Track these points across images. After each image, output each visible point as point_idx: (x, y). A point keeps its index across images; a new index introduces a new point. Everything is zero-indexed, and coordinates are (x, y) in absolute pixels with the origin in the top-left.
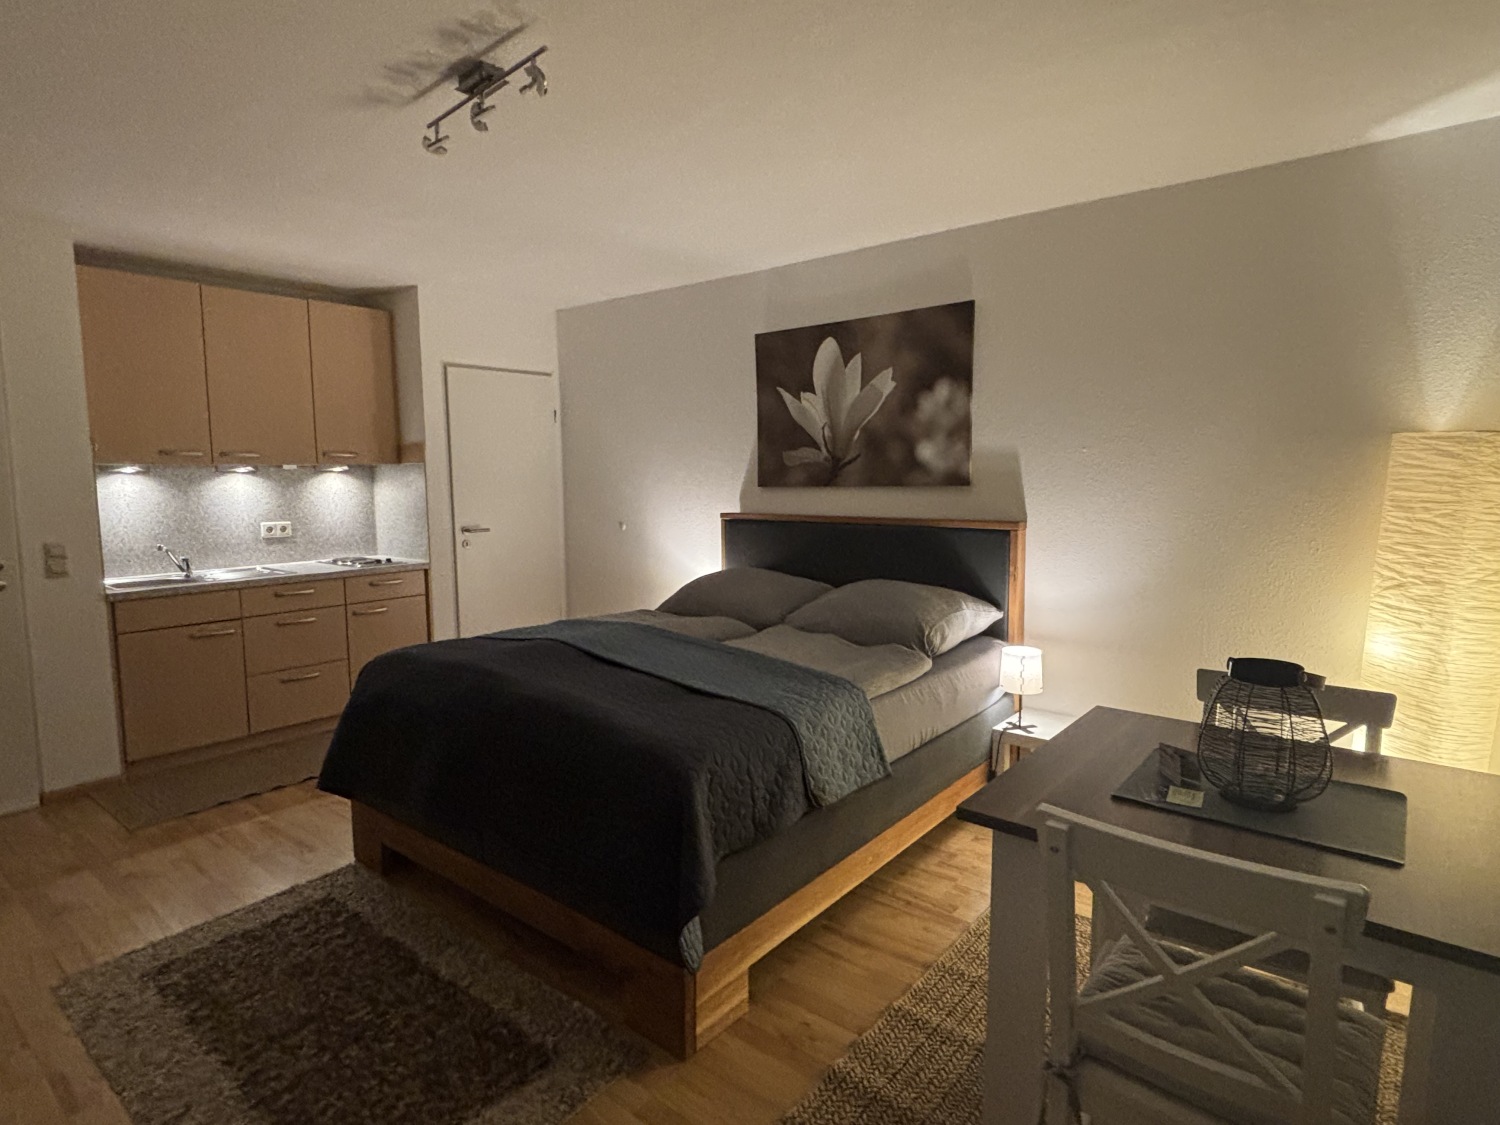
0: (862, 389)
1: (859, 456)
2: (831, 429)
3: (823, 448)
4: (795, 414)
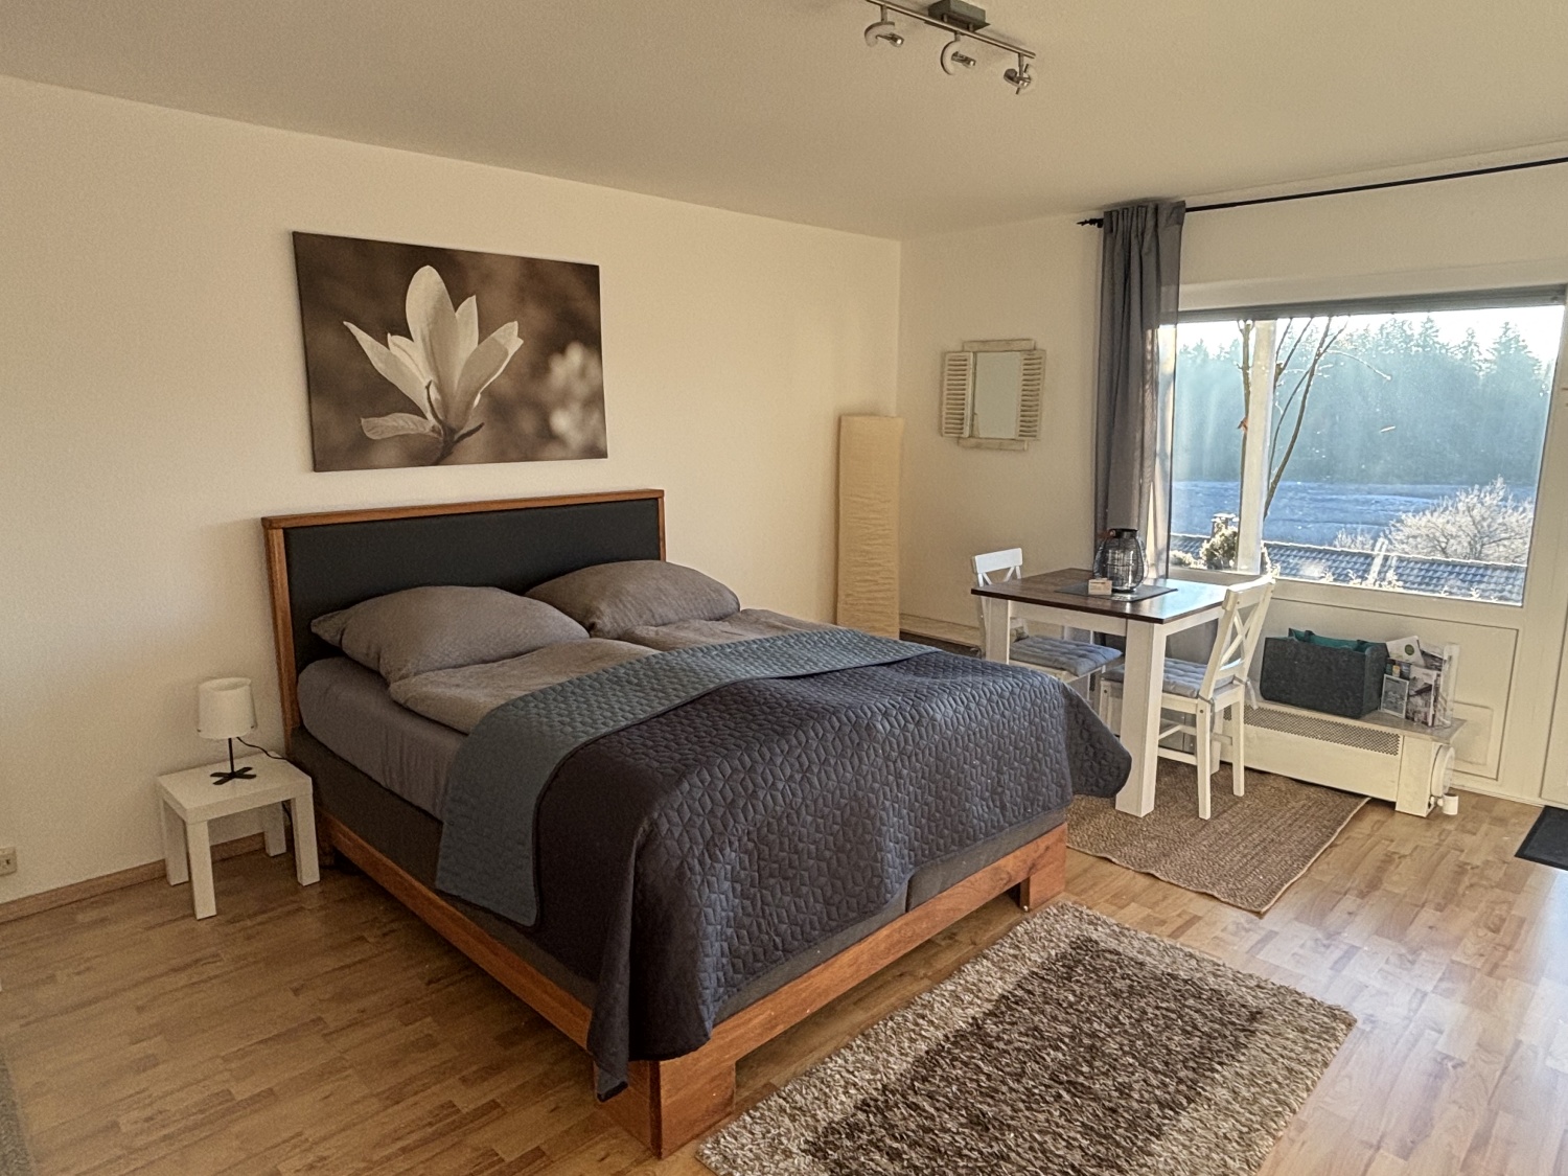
0: (479, 343)
1: (481, 426)
2: (440, 389)
3: (429, 415)
4: (379, 366)
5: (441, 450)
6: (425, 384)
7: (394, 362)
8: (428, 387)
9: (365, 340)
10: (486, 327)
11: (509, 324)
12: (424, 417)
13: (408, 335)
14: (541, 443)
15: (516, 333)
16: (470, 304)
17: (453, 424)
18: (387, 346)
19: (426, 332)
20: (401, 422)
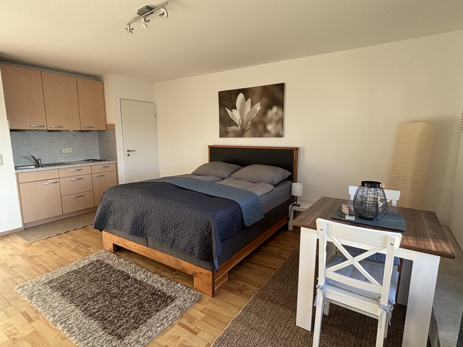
0: (251, 109)
1: (250, 128)
2: (242, 121)
3: (239, 126)
4: (230, 116)
5: (241, 134)
6: (239, 119)
7: (233, 115)
8: (239, 120)
9: (228, 111)
10: (252, 105)
11: (258, 103)
12: (238, 126)
13: (236, 109)
14: (264, 133)
15: (259, 105)
16: (249, 100)
17: (244, 128)
18: (232, 111)
19: (240, 108)
20: (234, 128)
